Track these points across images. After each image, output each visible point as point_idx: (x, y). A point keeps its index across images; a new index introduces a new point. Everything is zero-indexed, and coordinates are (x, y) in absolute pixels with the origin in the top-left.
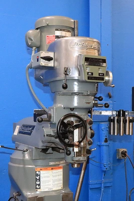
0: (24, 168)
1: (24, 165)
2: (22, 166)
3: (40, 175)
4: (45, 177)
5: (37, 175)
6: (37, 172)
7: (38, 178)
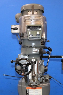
0: (21, 87)
1: (22, 85)
2: (20, 86)
3: (28, 91)
4: (31, 92)
5: (27, 91)
6: (27, 90)
7: (27, 93)
